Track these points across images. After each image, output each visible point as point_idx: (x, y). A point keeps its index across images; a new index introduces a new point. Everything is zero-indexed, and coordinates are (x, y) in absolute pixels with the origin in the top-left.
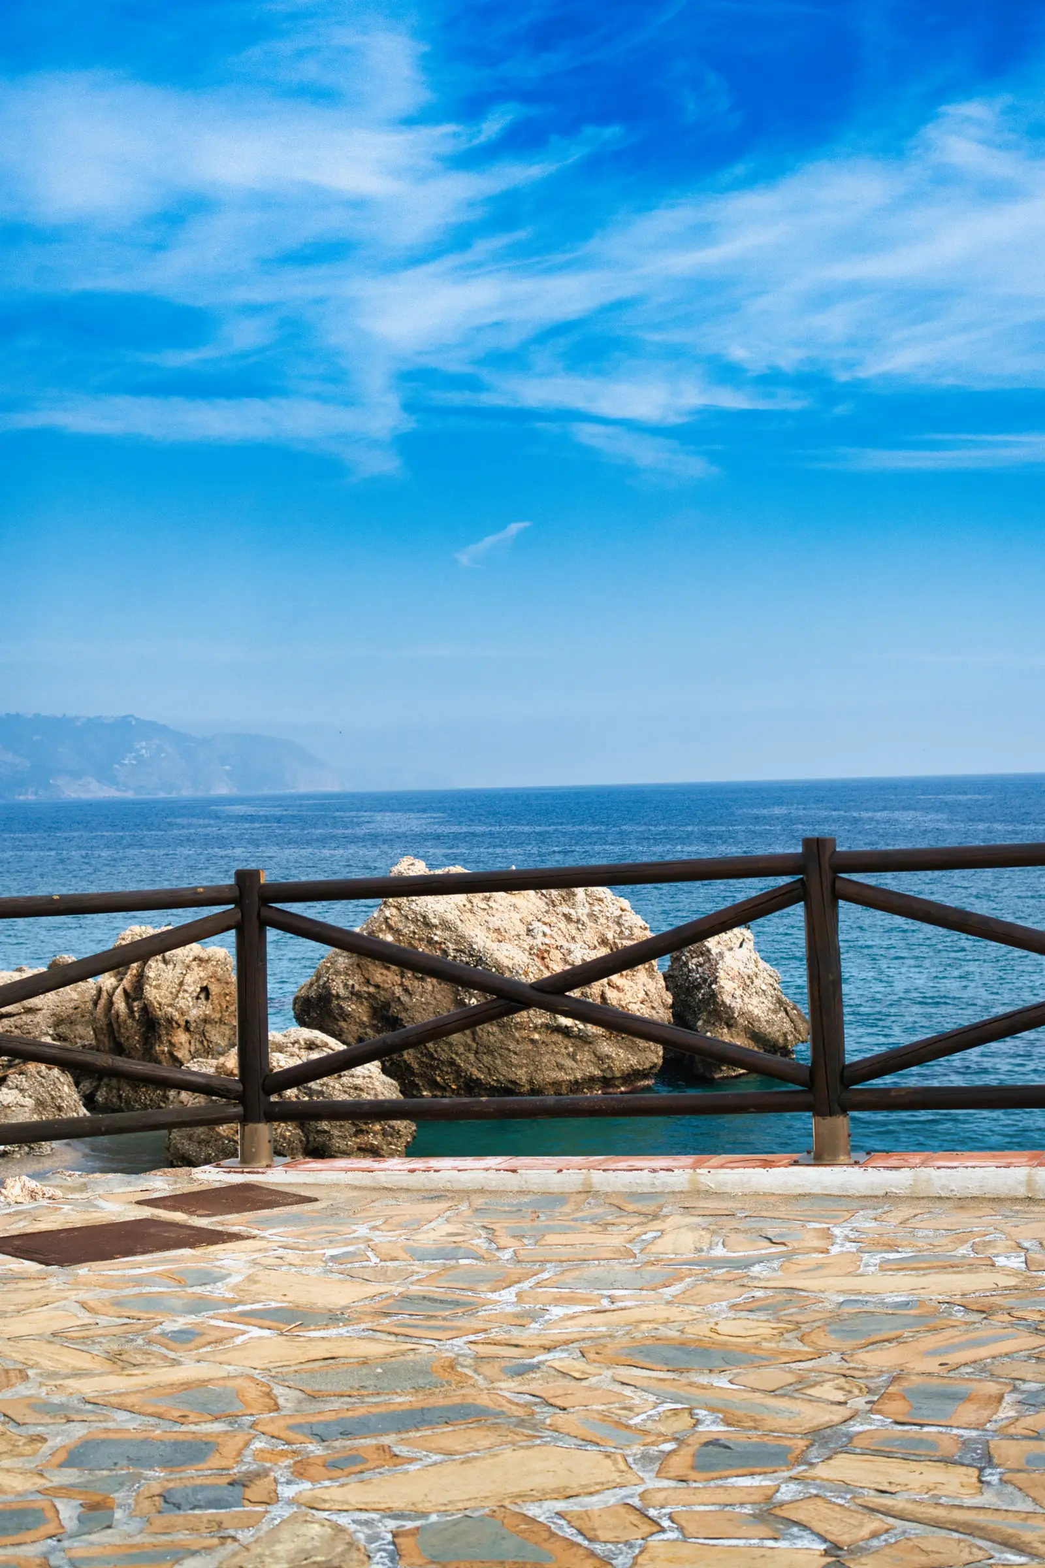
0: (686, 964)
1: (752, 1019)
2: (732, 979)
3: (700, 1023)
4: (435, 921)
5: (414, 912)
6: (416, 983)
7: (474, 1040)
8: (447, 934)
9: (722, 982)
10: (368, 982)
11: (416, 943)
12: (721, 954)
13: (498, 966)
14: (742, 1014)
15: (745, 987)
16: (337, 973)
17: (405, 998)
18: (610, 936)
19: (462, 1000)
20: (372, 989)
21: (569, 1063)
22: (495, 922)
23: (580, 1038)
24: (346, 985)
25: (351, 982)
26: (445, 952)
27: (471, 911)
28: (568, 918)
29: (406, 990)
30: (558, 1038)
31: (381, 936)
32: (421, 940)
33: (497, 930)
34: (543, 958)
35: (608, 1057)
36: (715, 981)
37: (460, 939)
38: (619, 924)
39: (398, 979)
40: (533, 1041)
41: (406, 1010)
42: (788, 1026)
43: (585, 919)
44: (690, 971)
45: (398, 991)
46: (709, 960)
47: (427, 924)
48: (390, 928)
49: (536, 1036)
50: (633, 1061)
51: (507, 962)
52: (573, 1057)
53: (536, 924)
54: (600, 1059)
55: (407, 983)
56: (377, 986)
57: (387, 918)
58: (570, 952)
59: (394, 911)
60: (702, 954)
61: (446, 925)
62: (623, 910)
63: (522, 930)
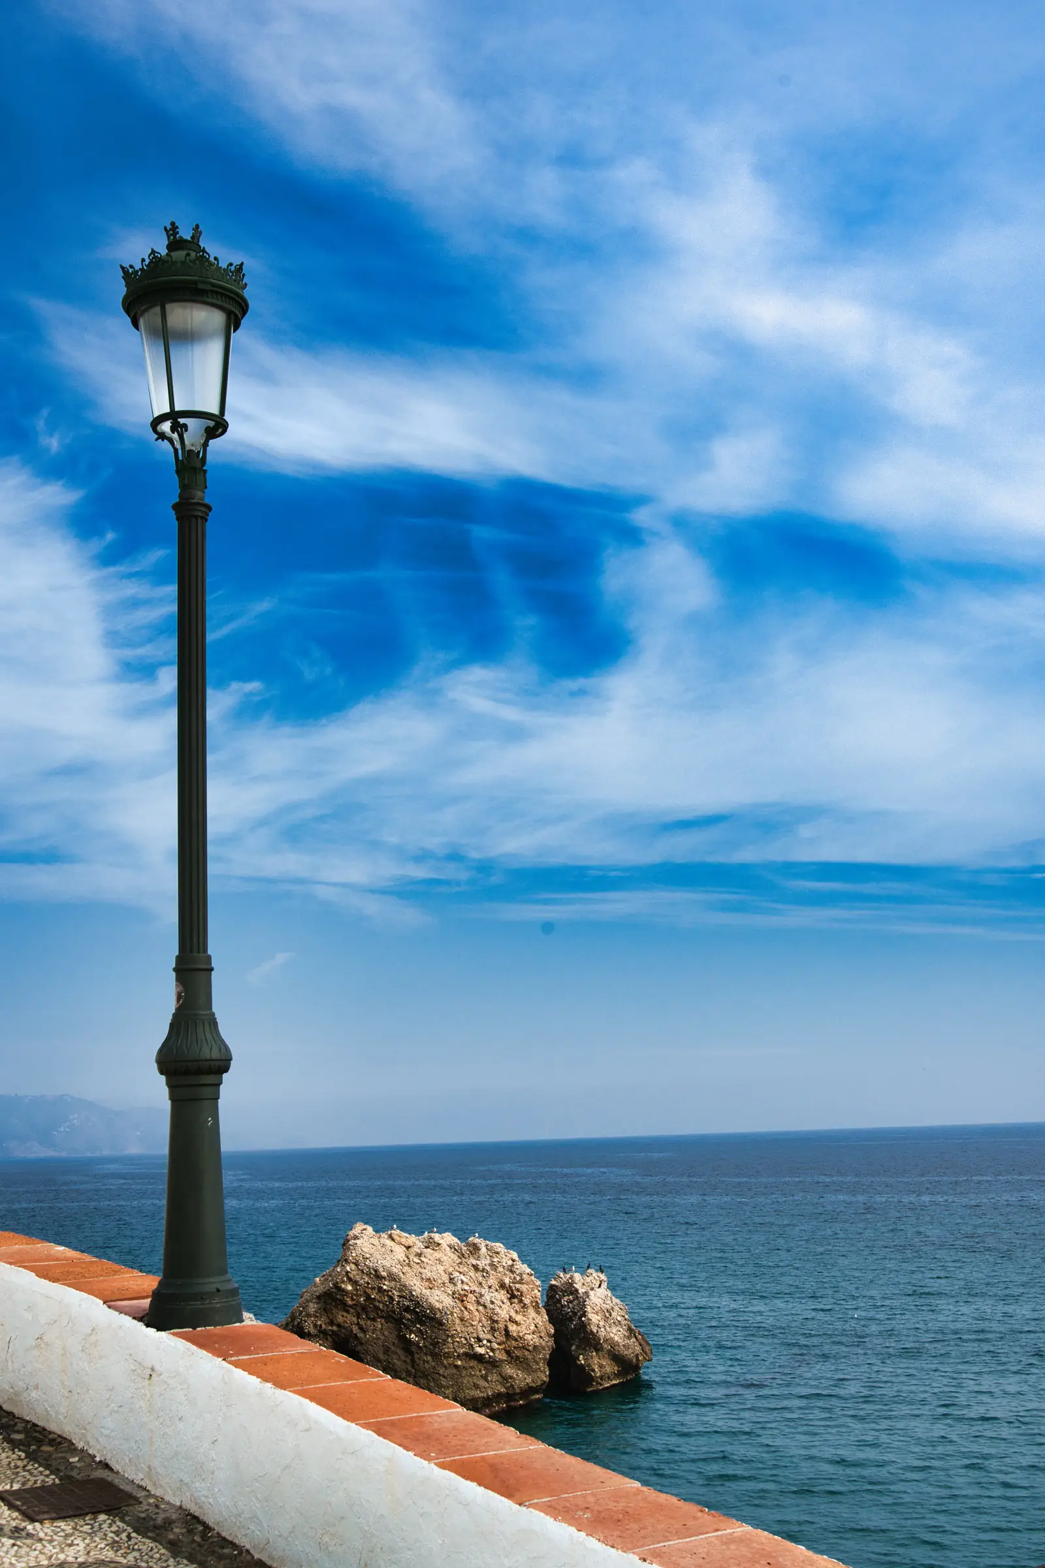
0: (559, 1301)
1: (614, 1345)
2: (597, 1313)
3: (574, 1348)
4: (384, 1274)
5: (369, 1267)
6: (369, 1323)
7: (413, 1367)
8: (393, 1284)
9: (590, 1316)
10: (332, 1323)
11: (369, 1291)
12: (586, 1293)
13: (432, 1308)
14: (606, 1341)
15: (606, 1319)
16: (309, 1315)
17: (361, 1335)
18: (507, 1281)
19: (404, 1335)
20: (335, 1328)
21: (482, 1383)
22: (427, 1273)
23: (489, 1362)
24: (315, 1326)
25: (319, 1323)
26: (391, 1299)
27: (409, 1265)
28: (476, 1268)
29: (361, 1328)
30: (473, 1363)
31: (343, 1286)
32: (373, 1288)
33: (429, 1280)
34: (463, 1301)
35: (511, 1377)
36: (584, 1314)
37: (403, 1288)
38: (512, 1272)
39: (355, 1319)
40: (457, 1367)
41: (361, 1344)
42: (638, 1349)
43: (488, 1268)
44: (563, 1306)
45: (355, 1329)
46: (577, 1298)
47: (378, 1276)
48: (350, 1279)
49: (459, 1363)
50: (529, 1380)
51: (438, 1305)
52: (485, 1378)
53: (456, 1274)
54: (505, 1379)
55: (362, 1322)
56: (339, 1326)
57: (347, 1272)
58: (481, 1295)
59: (353, 1267)
60: (572, 1293)
61: (392, 1277)
62: (513, 1261)
63: (446, 1278)
